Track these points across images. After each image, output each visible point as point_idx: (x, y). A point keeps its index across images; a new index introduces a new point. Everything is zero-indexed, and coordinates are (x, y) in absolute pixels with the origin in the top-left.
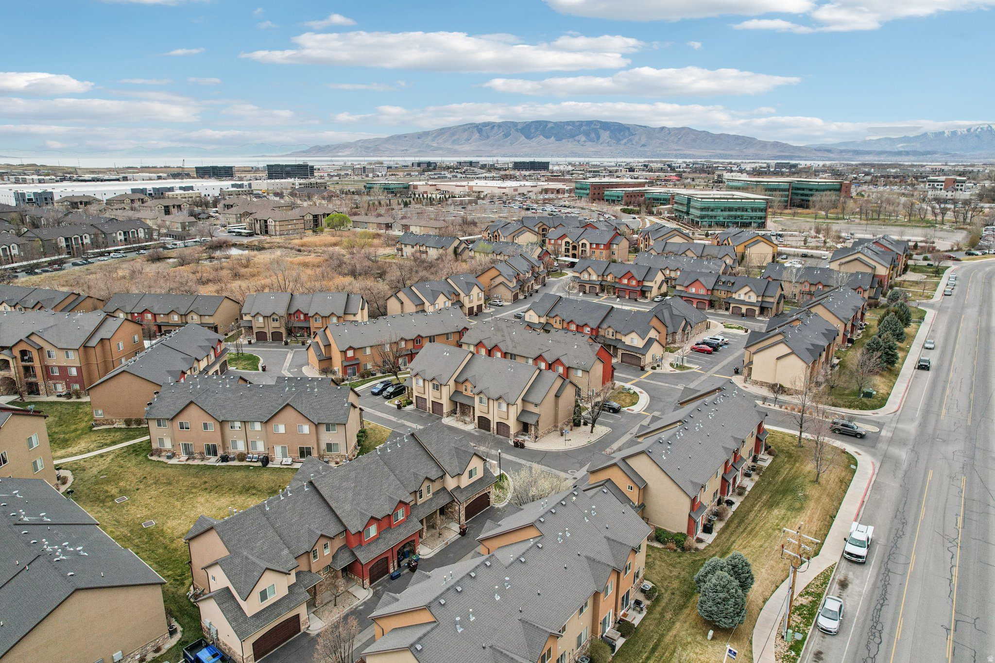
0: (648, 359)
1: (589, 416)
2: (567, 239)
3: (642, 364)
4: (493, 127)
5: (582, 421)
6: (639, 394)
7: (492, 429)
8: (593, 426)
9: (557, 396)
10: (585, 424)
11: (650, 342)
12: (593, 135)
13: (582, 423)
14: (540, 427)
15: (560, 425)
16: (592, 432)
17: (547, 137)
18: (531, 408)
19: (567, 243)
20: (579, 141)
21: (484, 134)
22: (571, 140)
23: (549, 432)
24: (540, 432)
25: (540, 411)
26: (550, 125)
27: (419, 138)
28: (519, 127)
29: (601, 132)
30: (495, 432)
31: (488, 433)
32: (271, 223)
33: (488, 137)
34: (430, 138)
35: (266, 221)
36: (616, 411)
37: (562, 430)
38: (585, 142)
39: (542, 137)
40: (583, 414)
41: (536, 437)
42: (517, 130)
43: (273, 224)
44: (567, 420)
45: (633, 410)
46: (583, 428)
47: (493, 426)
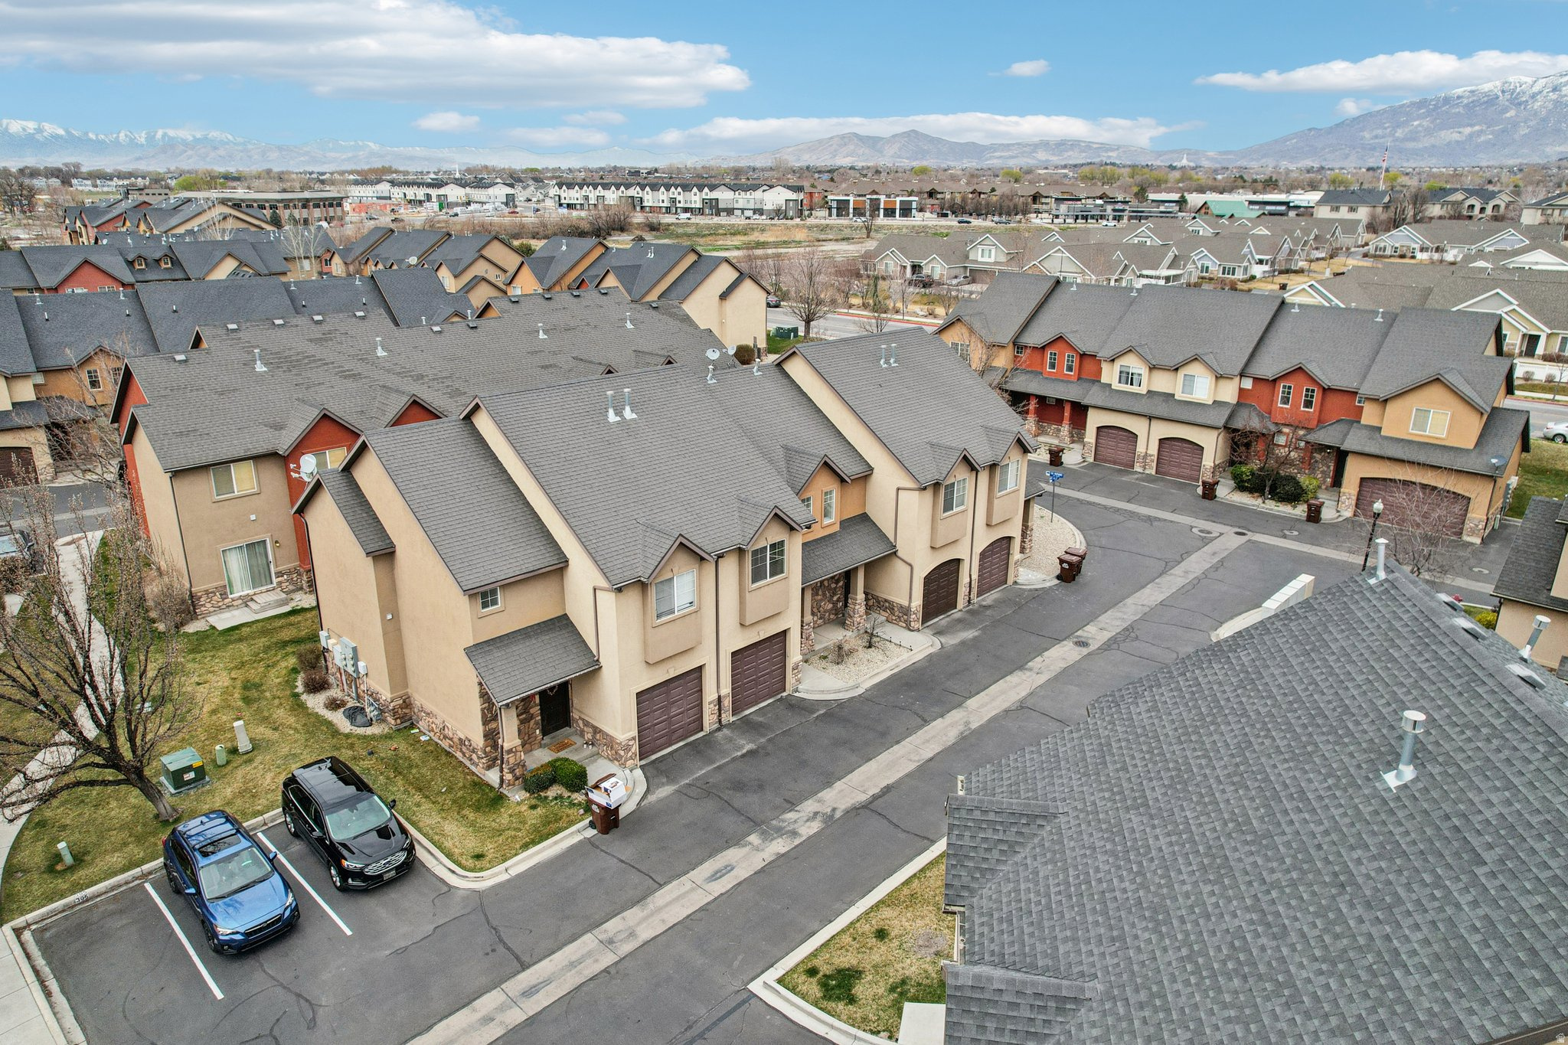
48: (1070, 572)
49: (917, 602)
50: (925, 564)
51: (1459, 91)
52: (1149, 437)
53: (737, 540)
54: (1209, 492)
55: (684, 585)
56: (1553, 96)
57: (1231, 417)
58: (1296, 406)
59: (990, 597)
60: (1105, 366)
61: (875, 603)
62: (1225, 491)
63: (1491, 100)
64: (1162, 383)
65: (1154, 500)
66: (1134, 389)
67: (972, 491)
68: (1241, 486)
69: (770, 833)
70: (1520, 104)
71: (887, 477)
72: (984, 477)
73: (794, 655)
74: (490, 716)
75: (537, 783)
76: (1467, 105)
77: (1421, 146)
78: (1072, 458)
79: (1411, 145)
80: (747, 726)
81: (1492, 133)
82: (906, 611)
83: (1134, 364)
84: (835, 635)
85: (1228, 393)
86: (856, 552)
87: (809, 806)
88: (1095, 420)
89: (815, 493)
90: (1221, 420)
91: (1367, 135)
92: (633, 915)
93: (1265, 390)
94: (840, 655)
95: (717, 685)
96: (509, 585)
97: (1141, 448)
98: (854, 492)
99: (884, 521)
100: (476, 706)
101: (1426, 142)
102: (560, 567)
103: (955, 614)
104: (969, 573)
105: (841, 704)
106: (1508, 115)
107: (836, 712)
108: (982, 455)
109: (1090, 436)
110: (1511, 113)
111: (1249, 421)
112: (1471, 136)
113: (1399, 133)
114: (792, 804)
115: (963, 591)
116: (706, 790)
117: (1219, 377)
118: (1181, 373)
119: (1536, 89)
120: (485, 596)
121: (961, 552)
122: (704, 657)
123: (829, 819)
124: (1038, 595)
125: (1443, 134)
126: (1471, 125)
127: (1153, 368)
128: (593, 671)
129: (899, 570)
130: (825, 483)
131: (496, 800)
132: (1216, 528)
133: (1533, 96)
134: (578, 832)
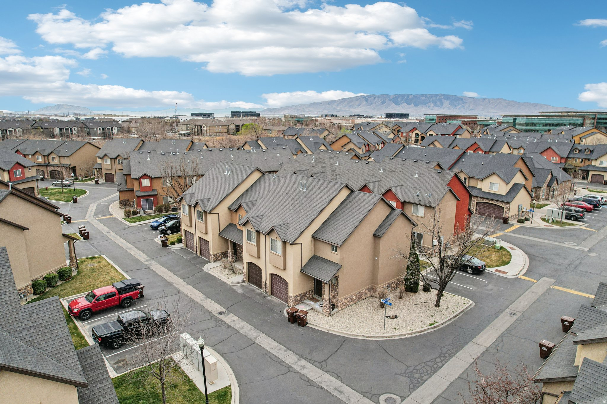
0: (512, 210)
1: (434, 277)
2: (417, 132)
3: (505, 215)
4: (375, 98)
5: (421, 284)
6: (509, 250)
7: (264, 284)
8: (440, 295)
9: (376, 236)
10: (426, 289)
11: (515, 188)
12: (438, 103)
13: (420, 287)
14: (341, 288)
15: (380, 288)
16: (437, 305)
17: (409, 104)
18: (327, 253)
19: (417, 135)
20: (429, 107)
21: (369, 102)
22: (424, 106)
23: (359, 299)
24: (341, 298)
25: (343, 259)
26: (410, 97)
27: (329, 104)
28: (392, 97)
29: (444, 101)
30: (269, 290)
31: (258, 291)
32: (204, 127)
33: (371, 104)
34: (336, 104)
35: (201, 127)
36: (478, 271)
37: (383, 296)
38: (433, 107)
39: (405, 104)
40: (424, 272)
41: (333, 307)
42: (390, 100)
43: (206, 128)
44: (394, 280)
45: (506, 273)
46: (421, 296)
47: (266, 279)
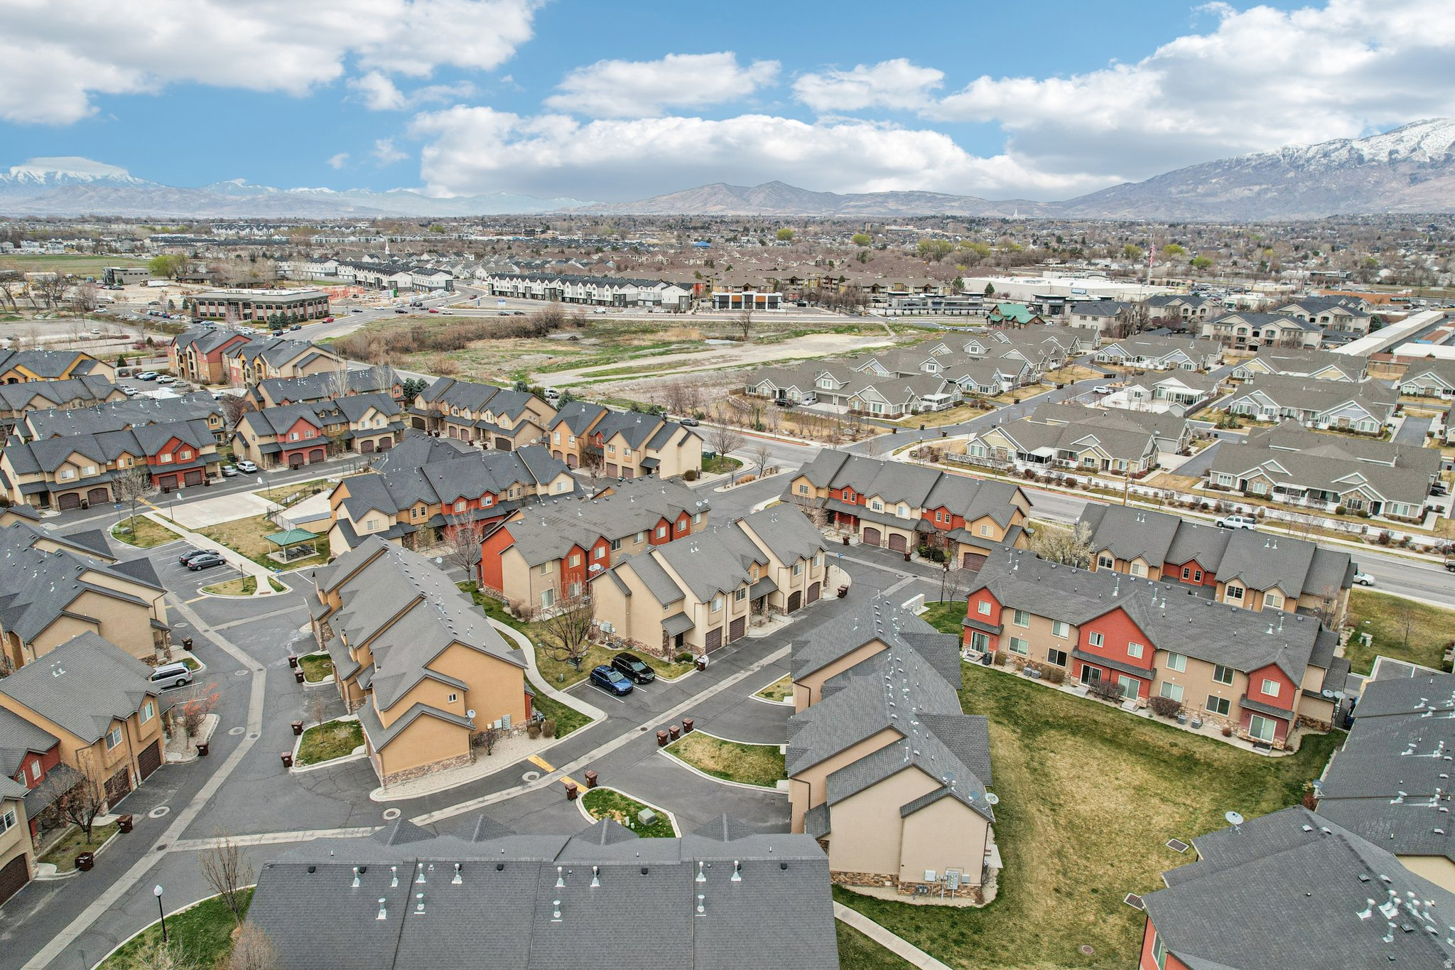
48: (843, 594)
49: (786, 606)
50: (788, 593)
51: (1248, 155)
52: (885, 533)
53: (732, 589)
54: (908, 558)
55: (719, 602)
56: (1324, 161)
57: (918, 525)
58: (943, 521)
59: (812, 604)
60: (867, 501)
61: (772, 607)
62: (915, 557)
63: (1273, 163)
64: (891, 509)
65: (885, 562)
66: (879, 511)
67: (804, 568)
68: (922, 555)
69: (746, 670)
70: (1298, 167)
71: (775, 564)
72: (808, 562)
73: (747, 623)
74: (666, 639)
75: (678, 660)
76: (1255, 167)
77: (1218, 200)
78: (853, 541)
79: (1211, 200)
80: (734, 645)
81: (1277, 190)
82: (782, 609)
83: (878, 500)
84: (758, 618)
85: (917, 515)
86: (765, 590)
87: (756, 664)
88: (863, 524)
89: (751, 571)
90: (912, 526)
91: (1174, 190)
92: (715, 687)
93: (931, 514)
94: (761, 624)
95: (726, 633)
96: (671, 603)
97: (882, 538)
98: (764, 569)
99: (774, 578)
100: (661, 638)
101: (1224, 197)
102: (683, 597)
103: (799, 610)
104: (804, 596)
105: (762, 639)
106: (1289, 176)
107: (761, 642)
108: (807, 554)
109: (862, 532)
110: (1291, 174)
111: (925, 528)
112: (1259, 193)
113: (1200, 189)
114: (751, 664)
115: (802, 602)
116: (726, 661)
117: (912, 509)
118: (898, 506)
119: (1310, 155)
120: (665, 606)
121: (801, 588)
122: (722, 624)
123: (762, 667)
124: (831, 603)
125: (1236, 190)
126: (1261, 184)
127: (886, 503)
128: (692, 628)
129: (779, 595)
130: (755, 567)
131: (668, 665)
132: (904, 574)
133: (1308, 160)
134: (693, 671)
